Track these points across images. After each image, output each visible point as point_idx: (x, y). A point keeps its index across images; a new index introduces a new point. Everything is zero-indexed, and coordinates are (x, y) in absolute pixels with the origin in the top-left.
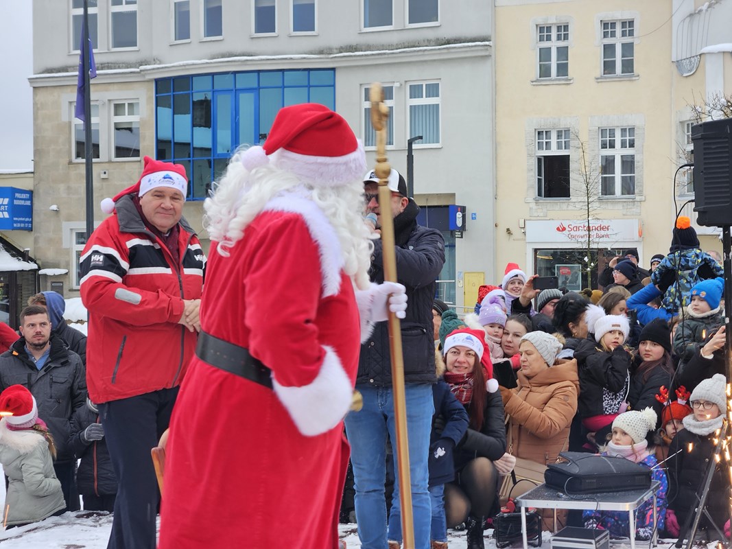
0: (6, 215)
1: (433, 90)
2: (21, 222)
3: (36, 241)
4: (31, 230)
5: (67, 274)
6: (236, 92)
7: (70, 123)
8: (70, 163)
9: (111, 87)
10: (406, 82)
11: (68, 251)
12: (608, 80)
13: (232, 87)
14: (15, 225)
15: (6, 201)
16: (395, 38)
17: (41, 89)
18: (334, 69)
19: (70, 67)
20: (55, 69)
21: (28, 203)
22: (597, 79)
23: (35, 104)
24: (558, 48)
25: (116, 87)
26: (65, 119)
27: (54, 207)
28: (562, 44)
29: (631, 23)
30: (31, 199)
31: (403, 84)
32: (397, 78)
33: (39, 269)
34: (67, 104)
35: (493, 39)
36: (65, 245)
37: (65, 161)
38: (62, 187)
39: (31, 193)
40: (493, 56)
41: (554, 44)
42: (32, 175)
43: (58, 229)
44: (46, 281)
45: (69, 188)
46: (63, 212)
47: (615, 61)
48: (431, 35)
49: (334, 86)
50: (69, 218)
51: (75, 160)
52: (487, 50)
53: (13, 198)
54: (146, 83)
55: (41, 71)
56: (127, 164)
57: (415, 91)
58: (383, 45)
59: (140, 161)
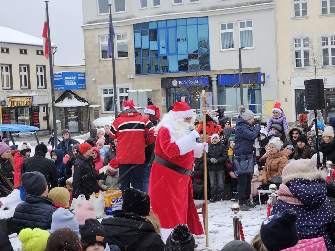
0: (75, 84)
1: (250, 24)
2: (81, 86)
3: (87, 93)
4: (85, 89)
5: (100, 107)
6: (167, 28)
7: (99, 44)
8: (100, 60)
10: (238, 21)
11: (100, 97)
12: (324, 16)
13: (165, 26)
14: (79, 87)
15: (75, 78)
16: (233, 3)
17: (87, 30)
18: (207, 17)
19: (98, 21)
20: (92, 22)
21: (84, 78)
22: (320, 16)
23: (84, 37)
24: (302, 3)
26: (97, 42)
27: (94, 79)
28: (304, 2)
30: (84, 76)
32: (235, 20)
33: (89, 105)
34: (98, 36)
35: (274, 1)
36: (99, 95)
37: (97, 60)
38: (97, 71)
39: (84, 74)
40: (275, 9)
41: (300, 2)
42: (84, 66)
43: (96, 88)
44: (92, 110)
45: (99, 71)
46: (98, 81)
47: (327, 8)
49: (208, 24)
50: (100, 84)
51: (102, 59)
52: (272, 6)
53: (77, 76)
54: (130, 26)
55: (86, 23)
56: (123, 60)
57: (242, 25)
58: (228, 6)
59: (128, 59)
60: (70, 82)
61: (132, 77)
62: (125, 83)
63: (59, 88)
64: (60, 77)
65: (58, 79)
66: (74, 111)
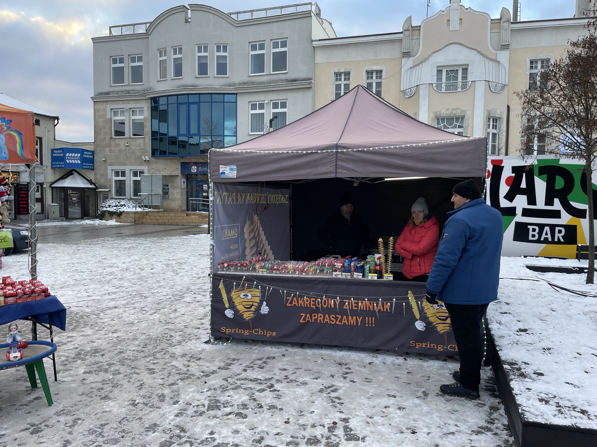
0: (79, 162)
1: (284, 105)
2: (87, 166)
3: (95, 175)
4: (93, 169)
5: (110, 191)
6: (189, 104)
7: (111, 119)
8: (111, 138)
9: (130, 102)
10: (271, 100)
11: (110, 180)
13: (186, 101)
14: (84, 167)
15: (79, 155)
16: (265, 79)
17: (98, 103)
18: (236, 94)
19: (111, 92)
20: (103, 93)
21: (92, 157)
23: (94, 110)
24: (344, 84)
25: (132, 102)
26: (109, 117)
27: (104, 159)
28: (346, 82)
29: (381, 71)
30: (93, 155)
31: (269, 101)
32: (266, 98)
33: (97, 188)
34: (110, 110)
35: (313, 79)
36: (109, 177)
37: (108, 137)
38: (108, 149)
39: (93, 152)
40: (313, 88)
41: (343, 82)
42: (93, 144)
43: (106, 169)
44: (100, 194)
45: (110, 150)
46: (108, 161)
48: (283, 77)
49: (236, 102)
50: (111, 164)
51: (113, 137)
52: (310, 84)
53: (82, 154)
54: (147, 100)
55: (97, 94)
56: (138, 139)
57: (275, 106)
58: (259, 83)
59: (144, 138)
60: (73, 159)
61: (148, 159)
62: (139, 165)
63: (58, 166)
64: (60, 153)
65: (58, 155)
66: (76, 194)
